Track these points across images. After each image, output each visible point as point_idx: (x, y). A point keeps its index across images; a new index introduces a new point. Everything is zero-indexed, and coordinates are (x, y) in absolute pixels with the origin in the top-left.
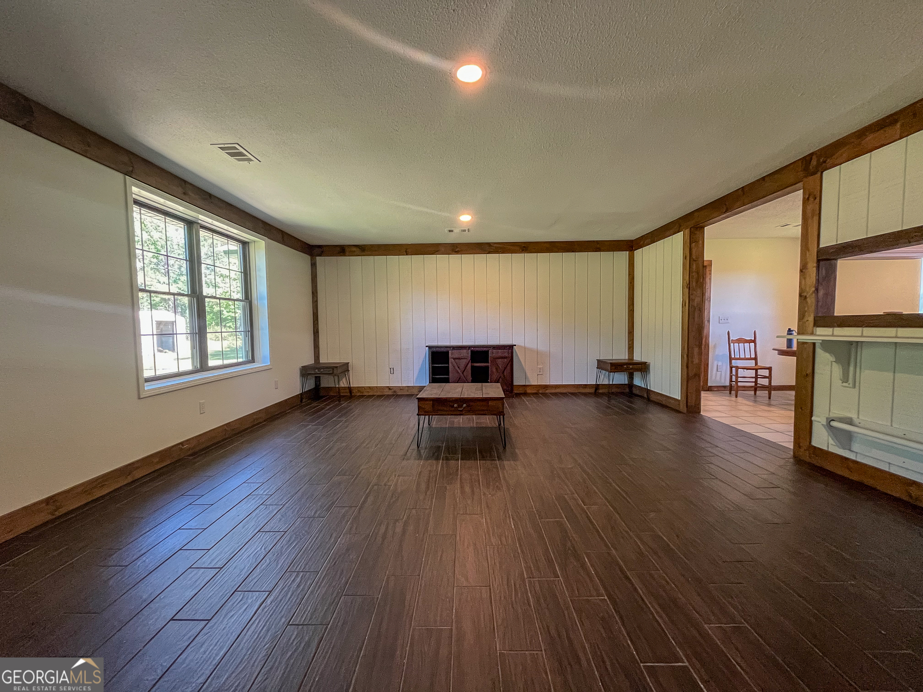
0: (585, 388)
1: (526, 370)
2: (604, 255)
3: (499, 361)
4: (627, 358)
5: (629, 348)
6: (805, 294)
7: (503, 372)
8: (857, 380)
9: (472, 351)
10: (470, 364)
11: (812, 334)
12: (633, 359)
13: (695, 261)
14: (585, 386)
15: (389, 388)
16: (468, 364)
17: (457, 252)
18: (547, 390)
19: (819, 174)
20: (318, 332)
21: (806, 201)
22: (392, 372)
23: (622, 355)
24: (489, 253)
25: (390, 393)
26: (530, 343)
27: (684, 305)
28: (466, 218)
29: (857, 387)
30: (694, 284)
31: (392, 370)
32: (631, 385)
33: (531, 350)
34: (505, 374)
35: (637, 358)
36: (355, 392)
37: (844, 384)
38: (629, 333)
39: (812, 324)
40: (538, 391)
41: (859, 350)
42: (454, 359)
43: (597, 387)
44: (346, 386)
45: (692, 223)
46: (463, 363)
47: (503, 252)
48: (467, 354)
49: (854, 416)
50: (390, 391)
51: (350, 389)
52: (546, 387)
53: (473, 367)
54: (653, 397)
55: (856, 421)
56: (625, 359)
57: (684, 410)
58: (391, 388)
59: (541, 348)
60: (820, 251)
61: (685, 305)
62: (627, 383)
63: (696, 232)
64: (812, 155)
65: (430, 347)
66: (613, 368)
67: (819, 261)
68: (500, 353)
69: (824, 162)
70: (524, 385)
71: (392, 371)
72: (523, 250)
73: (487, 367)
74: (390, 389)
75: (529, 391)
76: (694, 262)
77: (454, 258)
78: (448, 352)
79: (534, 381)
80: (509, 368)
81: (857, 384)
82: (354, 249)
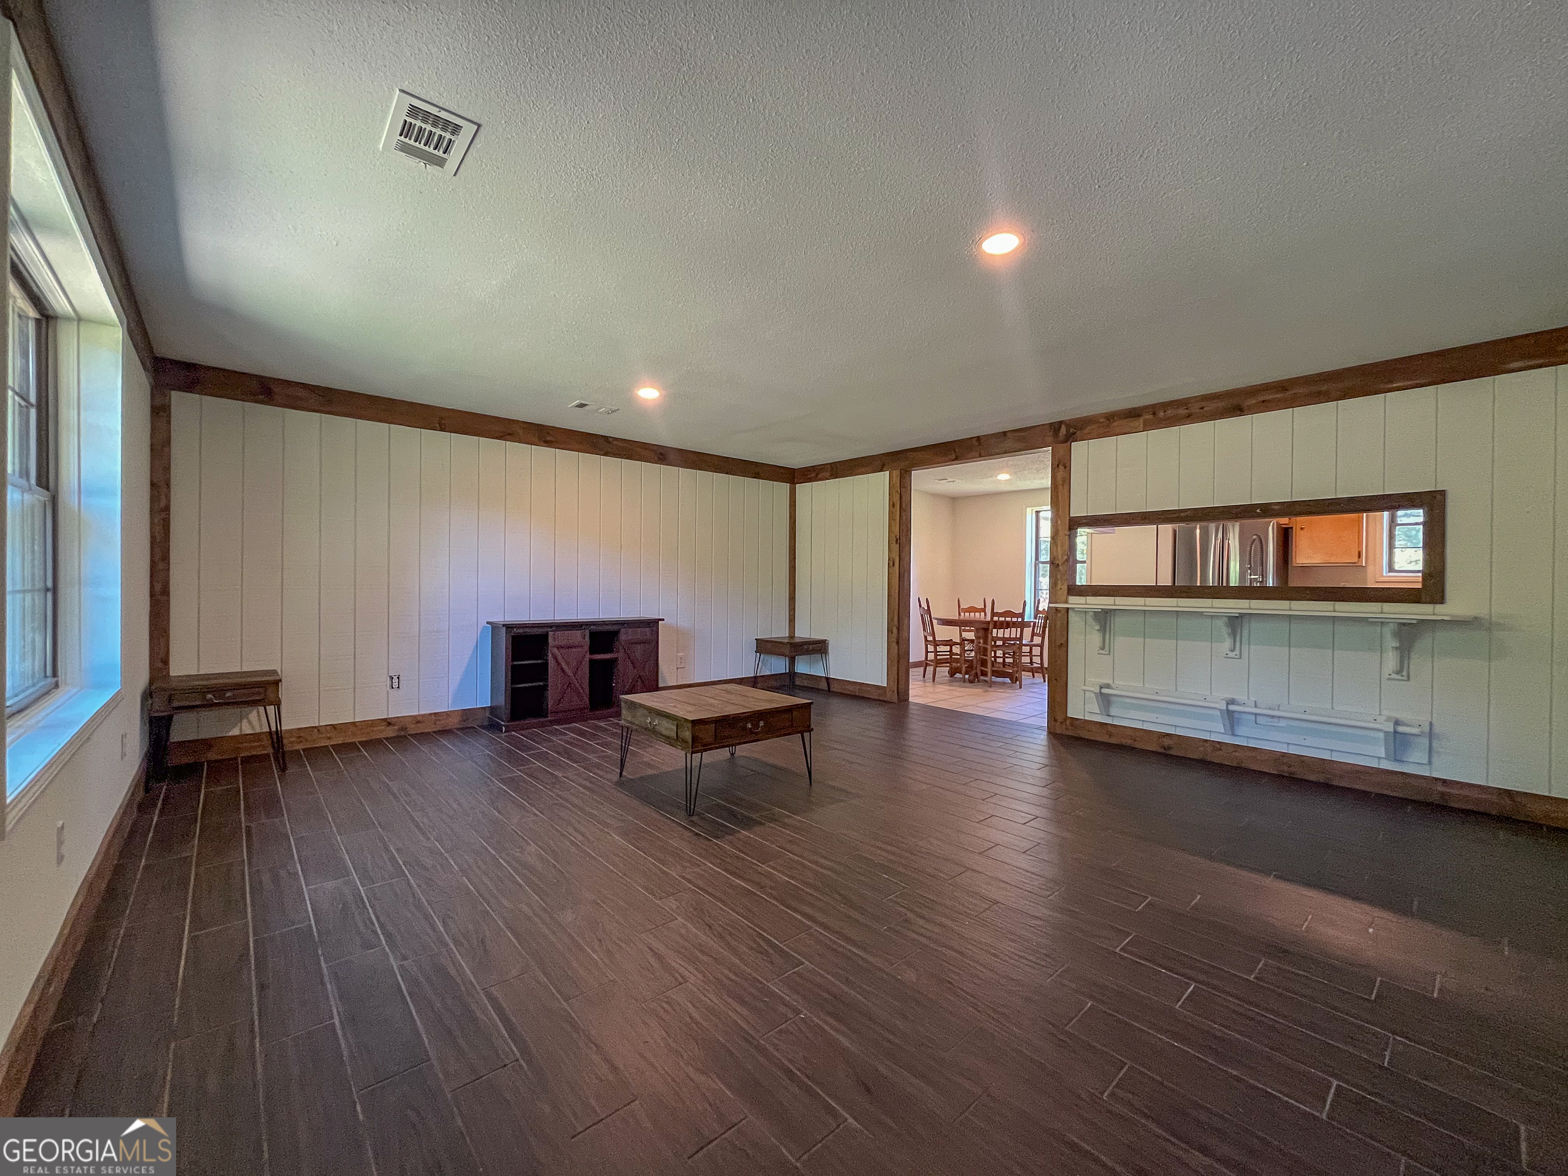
3: (638, 649)
4: (789, 635)
5: (791, 621)
6: (1057, 562)
7: (642, 669)
8: (1112, 648)
9: (593, 635)
10: (587, 657)
11: (1066, 602)
12: (795, 637)
15: (388, 722)
16: (584, 656)
17: (548, 443)
19: (1069, 443)
20: (166, 591)
21: (1056, 466)
22: (396, 685)
23: (781, 633)
24: (606, 454)
25: (391, 732)
27: (891, 565)
28: (649, 394)
29: (1112, 653)
30: (904, 538)
31: (395, 680)
32: (792, 674)
33: (668, 627)
35: (803, 632)
36: (289, 745)
37: (1101, 652)
38: (789, 600)
39: (1066, 593)
41: (1112, 618)
42: (558, 647)
44: (258, 730)
45: (898, 464)
46: (575, 654)
47: (630, 457)
48: (582, 638)
49: (1110, 682)
50: (390, 728)
51: (276, 738)
53: (591, 663)
54: (835, 688)
55: (1113, 685)
57: (894, 698)
58: (393, 721)
59: (682, 623)
60: (1072, 520)
61: (894, 565)
62: (788, 671)
63: (905, 476)
64: (1061, 422)
65: (508, 627)
66: (773, 649)
68: (639, 633)
69: (1074, 433)
71: (395, 682)
73: (614, 663)
74: (389, 724)
76: (904, 512)
77: (542, 454)
78: (545, 637)
79: (672, 679)
80: (651, 658)
81: (1112, 650)
82: (302, 393)
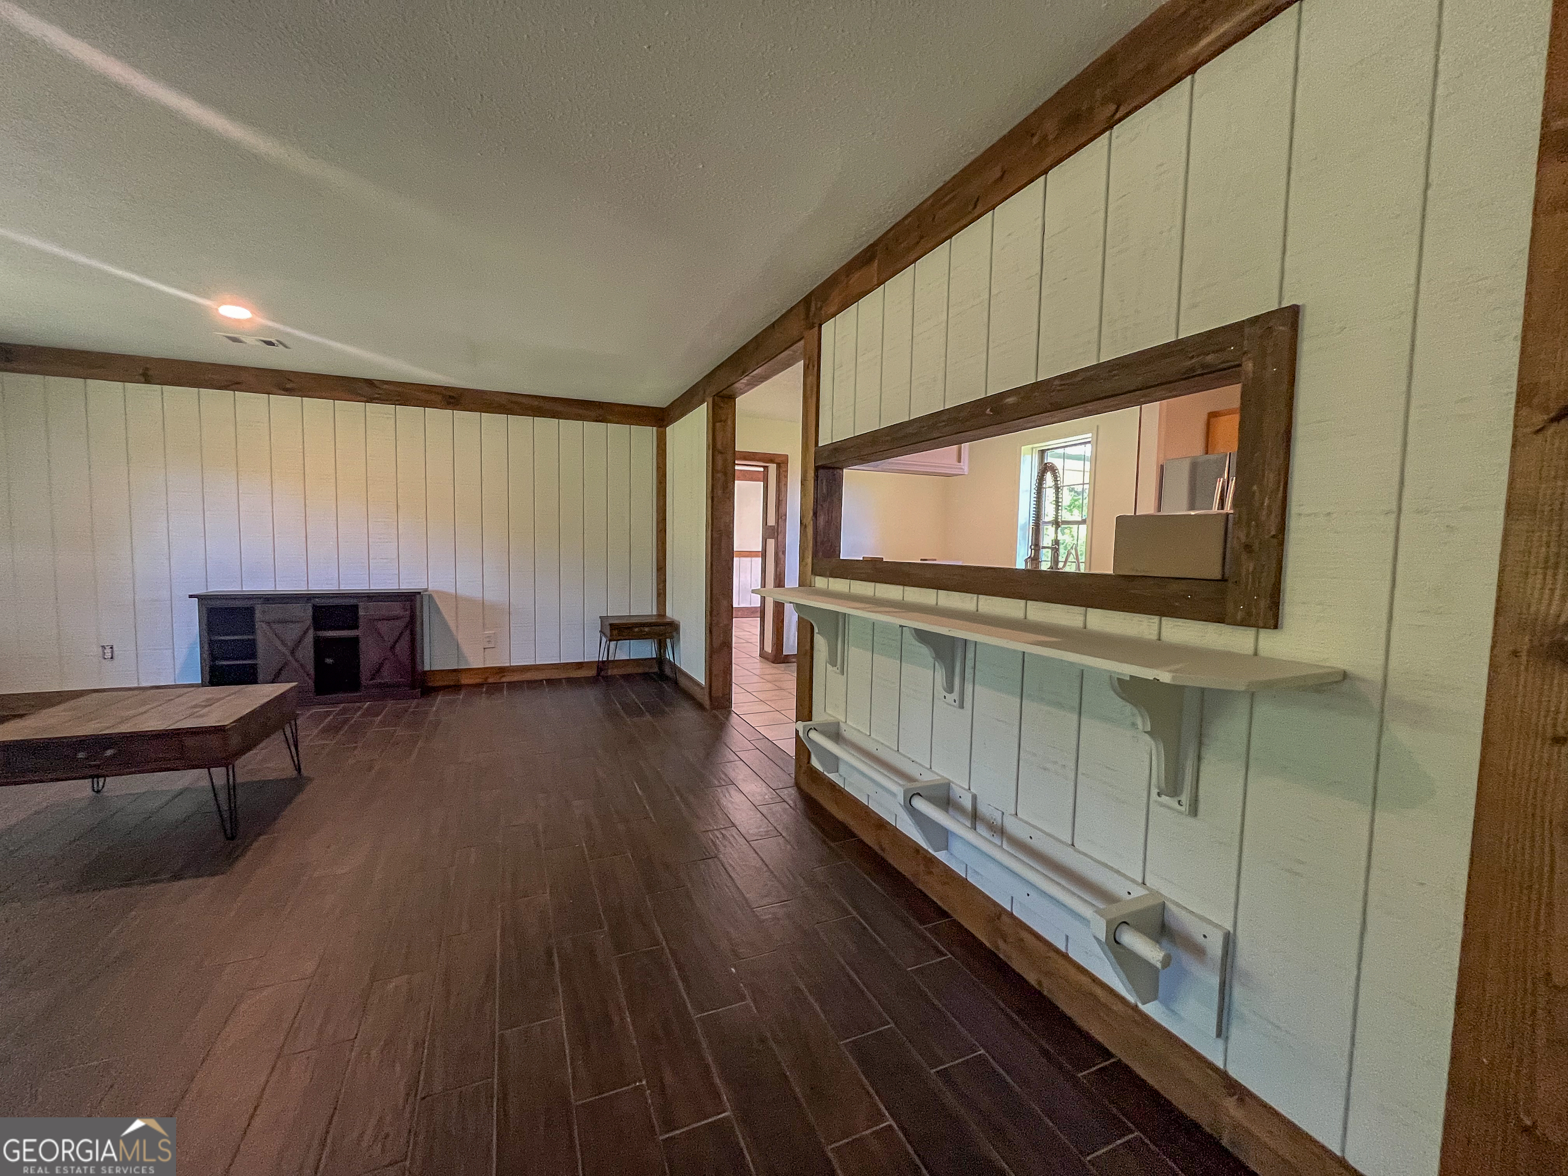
0: (579, 668)
1: (459, 641)
2: (615, 429)
3: (383, 627)
4: (655, 613)
5: (659, 595)
6: (805, 521)
7: (393, 648)
8: (846, 663)
9: (316, 608)
10: (311, 634)
12: (664, 615)
13: (721, 453)
14: (580, 665)
16: (305, 632)
17: (291, 391)
18: (504, 676)
19: (818, 327)
21: (806, 368)
22: (108, 655)
23: (645, 608)
24: (370, 400)
26: (468, 588)
29: (844, 674)
30: (720, 492)
31: (108, 650)
32: (660, 660)
33: (470, 601)
34: (398, 649)
35: (669, 613)
37: (834, 668)
38: (658, 570)
39: (810, 570)
40: (487, 678)
42: (268, 623)
43: (601, 666)
45: (713, 389)
46: (292, 633)
47: (402, 402)
48: (301, 613)
49: (842, 720)
52: (502, 670)
53: (317, 641)
54: (683, 682)
55: (842, 727)
56: (652, 616)
57: (707, 703)
59: (491, 596)
60: (819, 451)
61: (708, 527)
62: (654, 656)
63: (722, 405)
64: (812, 294)
65: (201, 598)
66: (615, 632)
67: (817, 468)
68: (385, 608)
69: (822, 310)
70: (455, 671)
71: (107, 652)
72: (449, 403)
73: (355, 640)
75: (465, 681)
76: (720, 455)
77: (283, 404)
78: (252, 609)
79: (476, 661)
80: (407, 636)
81: (844, 669)
